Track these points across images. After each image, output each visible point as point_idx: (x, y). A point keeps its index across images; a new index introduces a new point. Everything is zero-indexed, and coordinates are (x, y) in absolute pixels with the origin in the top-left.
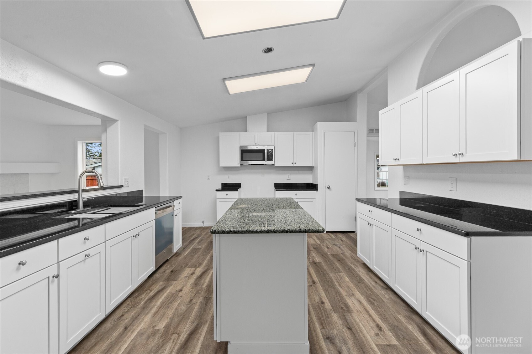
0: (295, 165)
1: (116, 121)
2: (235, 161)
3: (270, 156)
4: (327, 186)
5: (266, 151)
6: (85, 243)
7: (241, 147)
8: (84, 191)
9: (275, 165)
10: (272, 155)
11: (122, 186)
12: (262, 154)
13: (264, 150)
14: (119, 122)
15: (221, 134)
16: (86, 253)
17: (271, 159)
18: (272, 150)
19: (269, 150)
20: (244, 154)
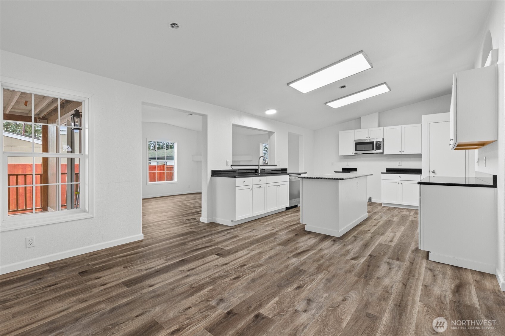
0: (403, 153)
1: (274, 132)
2: (351, 151)
3: (379, 146)
4: (432, 170)
5: (375, 143)
6: (260, 181)
7: (355, 140)
8: (260, 165)
9: (384, 154)
10: (380, 146)
11: (276, 165)
12: (372, 145)
13: (373, 142)
14: (275, 133)
15: (340, 132)
16: (260, 185)
17: (380, 149)
18: (381, 142)
19: (378, 142)
20: (358, 146)
